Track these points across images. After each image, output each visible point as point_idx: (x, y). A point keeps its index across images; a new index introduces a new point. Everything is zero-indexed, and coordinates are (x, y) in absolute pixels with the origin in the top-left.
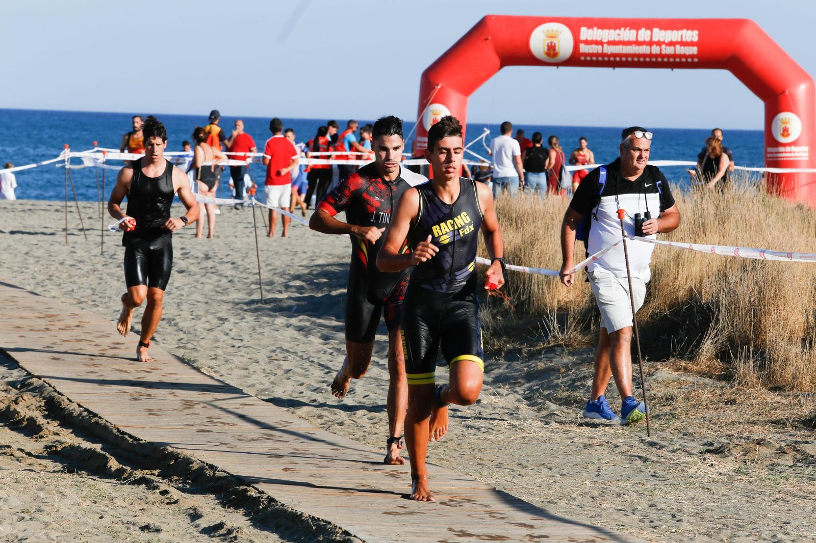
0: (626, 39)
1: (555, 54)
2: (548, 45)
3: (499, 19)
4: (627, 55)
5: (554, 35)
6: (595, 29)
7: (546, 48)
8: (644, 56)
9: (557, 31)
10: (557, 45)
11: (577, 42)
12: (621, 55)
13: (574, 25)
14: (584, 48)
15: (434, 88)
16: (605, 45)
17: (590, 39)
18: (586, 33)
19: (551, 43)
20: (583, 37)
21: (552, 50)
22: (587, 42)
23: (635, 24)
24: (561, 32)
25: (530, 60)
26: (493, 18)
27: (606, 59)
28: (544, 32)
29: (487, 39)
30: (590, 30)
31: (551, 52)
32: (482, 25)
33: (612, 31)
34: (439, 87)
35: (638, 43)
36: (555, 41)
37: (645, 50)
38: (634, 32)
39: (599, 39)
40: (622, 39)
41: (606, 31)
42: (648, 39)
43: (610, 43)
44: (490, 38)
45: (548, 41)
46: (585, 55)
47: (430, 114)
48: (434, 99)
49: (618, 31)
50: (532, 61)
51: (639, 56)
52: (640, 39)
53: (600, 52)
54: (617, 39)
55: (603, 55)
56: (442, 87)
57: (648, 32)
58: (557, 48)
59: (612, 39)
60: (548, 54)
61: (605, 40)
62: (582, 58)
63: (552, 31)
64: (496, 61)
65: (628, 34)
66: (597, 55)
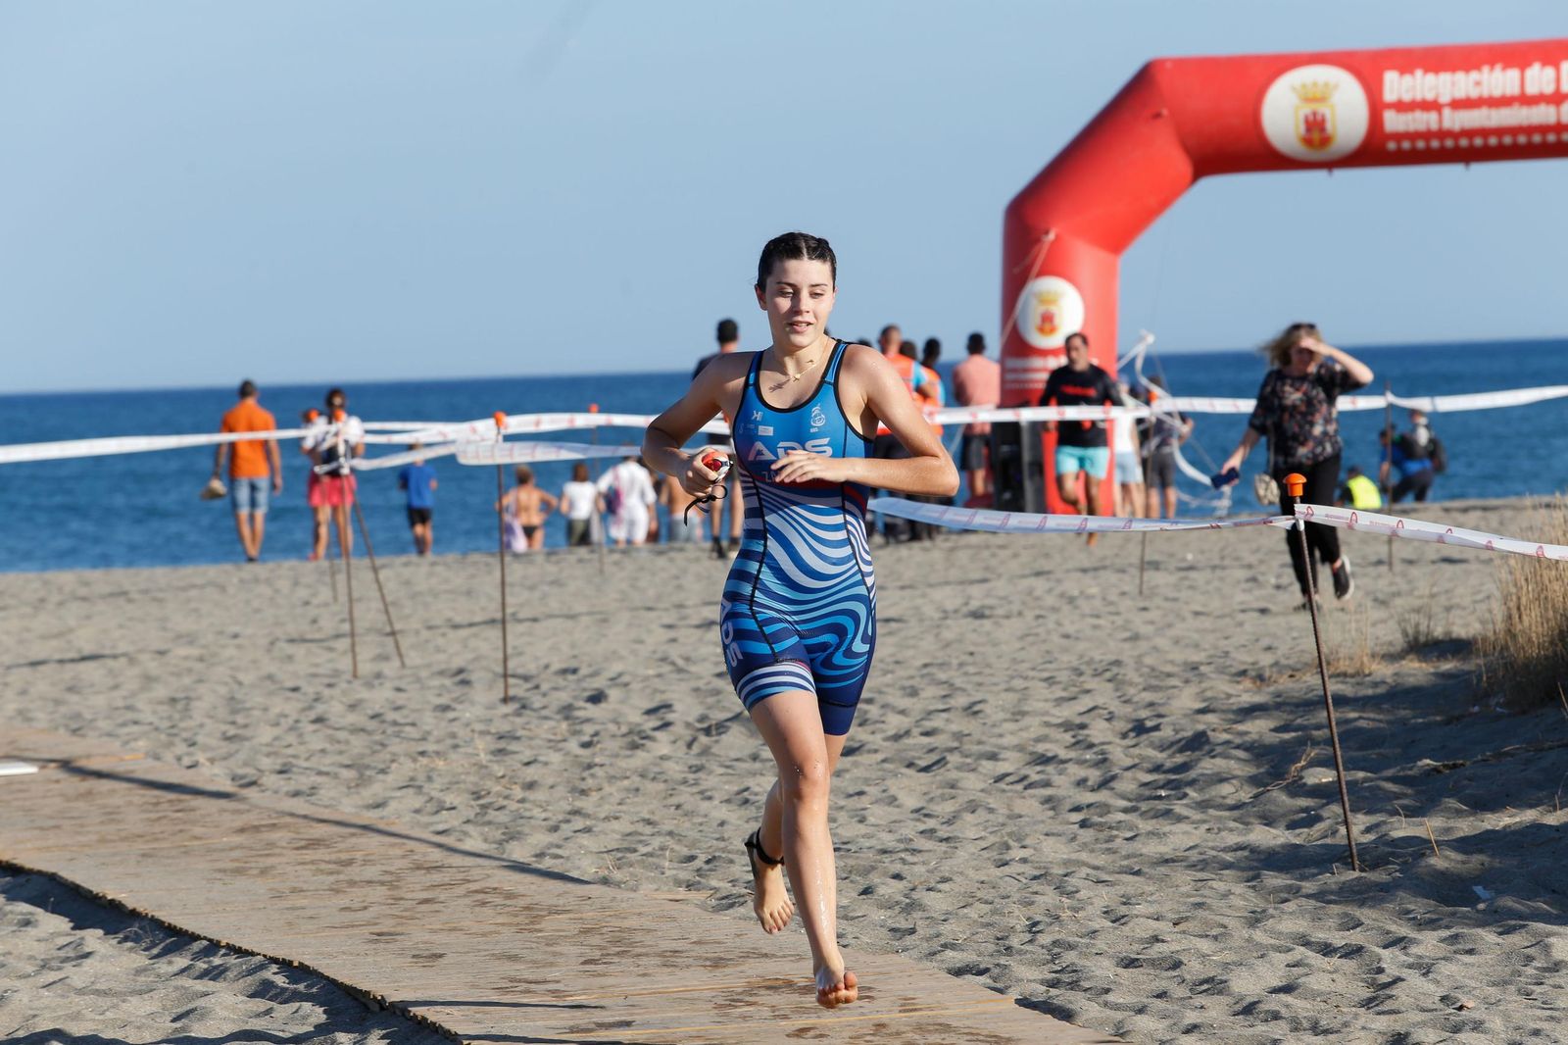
0: (1497, 93)
1: (1326, 141)
2: (1307, 122)
3: (1181, 64)
4: (1500, 132)
5: (1318, 95)
6: (1419, 73)
7: (1302, 128)
8: (1543, 129)
9: (1326, 85)
10: (1328, 116)
11: (1376, 107)
12: (1485, 132)
13: (1367, 67)
14: (1393, 122)
15: (1038, 241)
16: (1447, 112)
17: (1407, 97)
18: (1396, 85)
19: (1315, 114)
20: (1390, 94)
21: (1316, 130)
22: (1401, 107)
23: (1516, 56)
24: (1336, 87)
25: (1265, 158)
26: (1169, 65)
27: (1449, 143)
28: (1294, 89)
29: (1158, 116)
30: (1407, 78)
31: (1316, 136)
32: (1142, 86)
33: (1460, 76)
34: (1051, 236)
35: (1525, 100)
36: (1323, 109)
37: (1544, 115)
38: (1513, 74)
39: (1430, 96)
40: (1486, 93)
41: (1445, 78)
42: (1549, 89)
43: (1457, 104)
44: (1165, 112)
45: (1307, 109)
46: (1398, 137)
47: (1034, 302)
48: (1042, 266)
49: (1474, 75)
50: (1270, 159)
51: (1529, 130)
52: (1532, 89)
53: (1434, 126)
54: (1474, 93)
55: (1442, 134)
56: (1058, 238)
57: (1550, 72)
58: (1329, 126)
59: (1460, 94)
60: (1308, 141)
61: (1445, 99)
62: (1392, 146)
63: (1315, 84)
64: (1183, 165)
65: (1500, 81)
66: (1427, 135)
